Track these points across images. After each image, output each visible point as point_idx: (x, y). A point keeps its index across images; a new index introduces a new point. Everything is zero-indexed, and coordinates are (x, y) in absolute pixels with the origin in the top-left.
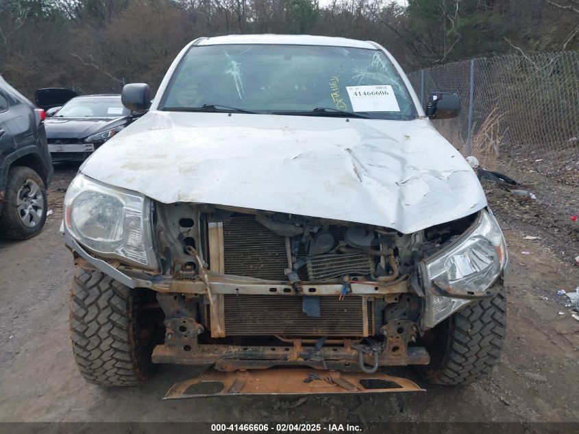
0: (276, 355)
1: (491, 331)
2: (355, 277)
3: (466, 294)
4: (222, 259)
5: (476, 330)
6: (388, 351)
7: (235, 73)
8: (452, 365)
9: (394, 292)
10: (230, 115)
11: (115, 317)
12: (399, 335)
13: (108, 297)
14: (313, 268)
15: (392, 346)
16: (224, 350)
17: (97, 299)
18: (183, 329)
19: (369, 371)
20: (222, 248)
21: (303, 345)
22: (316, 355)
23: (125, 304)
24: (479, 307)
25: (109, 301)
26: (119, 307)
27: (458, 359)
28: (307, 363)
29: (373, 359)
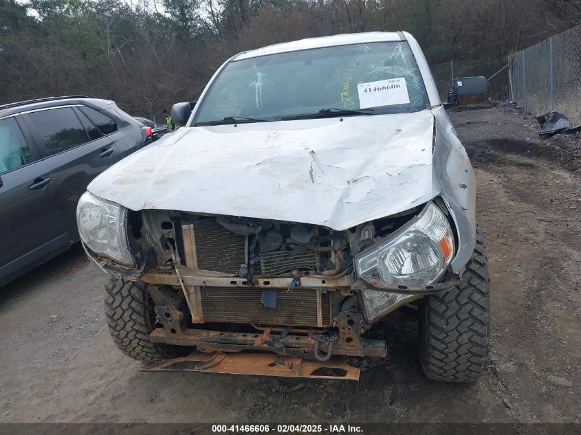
0: (246, 340)
1: (469, 328)
2: (306, 271)
3: (397, 288)
4: (195, 256)
5: (452, 326)
6: (342, 342)
7: (258, 84)
8: (433, 361)
9: (340, 285)
10: (236, 126)
11: (134, 304)
12: (350, 327)
13: (129, 288)
14: (265, 263)
15: (345, 337)
16: (204, 334)
17: (121, 289)
18: (168, 315)
19: (321, 359)
20: (194, 247)
21: (272, 333)
22: (278, 342)
23: (141, 294)
24: (454, 302)
25: (129, 291)
26: (137, 295)
27: (437, 354)
28: (271, 349)
29: (328, 348)
